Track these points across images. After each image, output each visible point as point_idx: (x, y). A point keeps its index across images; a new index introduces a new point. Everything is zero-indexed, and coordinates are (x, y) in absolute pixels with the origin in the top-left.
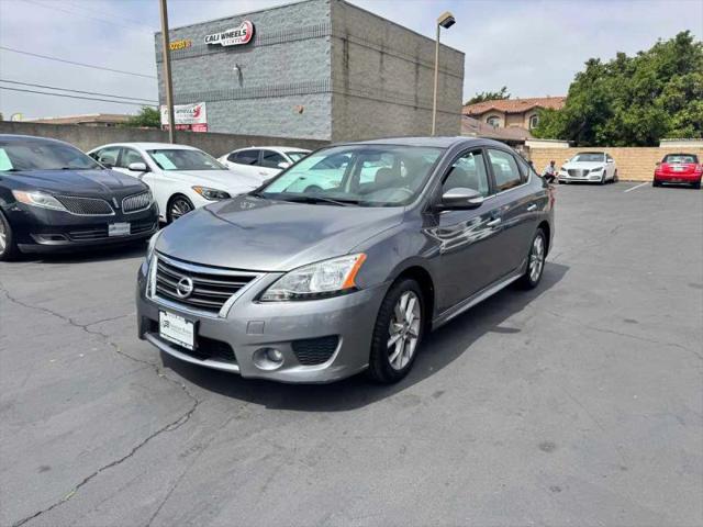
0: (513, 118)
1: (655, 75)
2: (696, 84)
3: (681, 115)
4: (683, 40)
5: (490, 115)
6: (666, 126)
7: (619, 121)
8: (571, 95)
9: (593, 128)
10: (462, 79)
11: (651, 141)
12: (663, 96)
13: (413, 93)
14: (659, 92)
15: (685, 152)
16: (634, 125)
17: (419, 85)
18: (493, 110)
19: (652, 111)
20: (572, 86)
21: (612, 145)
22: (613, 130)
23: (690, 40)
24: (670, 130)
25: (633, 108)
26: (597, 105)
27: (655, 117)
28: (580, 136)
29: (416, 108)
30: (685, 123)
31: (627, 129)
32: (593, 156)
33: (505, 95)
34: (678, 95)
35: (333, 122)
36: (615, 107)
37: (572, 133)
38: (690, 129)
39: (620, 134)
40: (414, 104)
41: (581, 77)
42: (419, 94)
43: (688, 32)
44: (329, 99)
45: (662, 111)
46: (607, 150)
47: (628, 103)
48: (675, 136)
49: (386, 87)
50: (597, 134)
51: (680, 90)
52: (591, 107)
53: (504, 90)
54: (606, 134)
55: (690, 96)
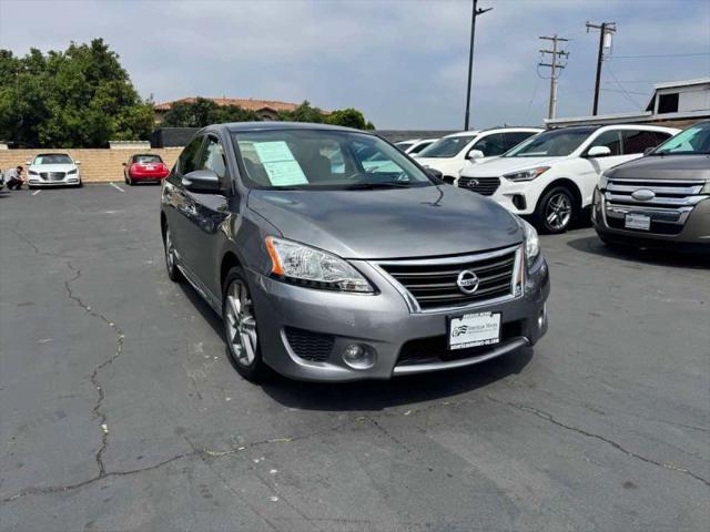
1: (84, 78)
3: (117, 118)
4: (98, 46)
6: (108, 128)
7: (60, 122)
9: (33, 128)
11: (99, 141)
12: (97, 99)
14: (93, 94)
16: (78, 127)
19: (93, 114)
22: (57, 130)
23: (106, 48)
24: (112, 132)
25: (68, 108)
26: (31, 102)
27: (97, 119)
28: (19, 136)
30: (123, 127)
31: (71, 131)
34: (109, 99)
36: (52, 107)
37: (8, 133)
38: (129, 132)
39: (65, 136)
43: (101, 40)
45: (102, 114)
47: (63, 103)
48: (119, 138)
50: (41, 135)
51: (112, 95)
52: (26, 105)
54: (50, 135)
55: (121, 102)
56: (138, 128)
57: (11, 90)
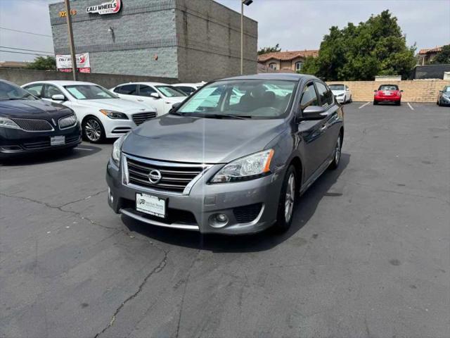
0: (284, 64)
1: (370, 36)
2: (394, 42)
3: (386, 61)
4: (385, 15)
5: (270, 62)
6: (378, 68)
7: (351, 65)
8: (322, 49)
9: (336, 70)
10: (257, 38)
11: (370, 78)
12: (376, 50)
13: (227, 47)
14: (374, 47)
15: (391, 84)
16: (360, 68)
17: (231, 42)
18: (272, 59)
19: (370, 60)
20: (322, 44)
21: (347, 80)
22: (348, 70)
23: (389, 15)
24: (380, 70)
25: (358, 57)
26: (338, 55)
27: (372, 63)
28: (329, 75)
29: (230, 57)
30: (388, 66)
31: (356, 70)
32: (338, 87)
33: (278, 49)
34: (384, 49)
35: (179, 66)
36: (349, 56)
37: (324, 73)
38: (392, 70)
39: (352, 73)
40: (228, 54)
41: (327, 37)
42: (231, 48)
43: (388, 11)
44: (176, 51)
45: (375, 59)
46: (345, 83)
47: (355, 54)
48: (383, 74)
49: (211, 42)
50: (339, 73)
51: (385, 46)
52: (335, 57)
53: (277, 46)
54: (344, 73)
55: (391, 50)
56: (399, 67)
57: (330, 48)
